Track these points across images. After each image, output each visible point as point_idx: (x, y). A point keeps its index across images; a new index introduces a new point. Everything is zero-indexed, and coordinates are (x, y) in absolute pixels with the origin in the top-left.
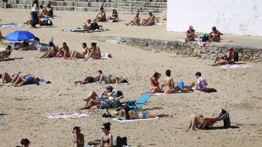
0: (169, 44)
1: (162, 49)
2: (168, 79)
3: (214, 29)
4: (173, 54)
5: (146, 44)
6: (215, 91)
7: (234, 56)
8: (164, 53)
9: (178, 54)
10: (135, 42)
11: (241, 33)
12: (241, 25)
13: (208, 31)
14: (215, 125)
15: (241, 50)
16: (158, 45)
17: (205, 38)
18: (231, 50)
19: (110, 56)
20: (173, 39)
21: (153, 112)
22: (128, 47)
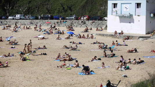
0: (110, 35)
1: (108, 36)
2: (116, 42)
3: (122, 31)
4: (111, 38)
5: (103, 35)
6: (127, 45)
7: (128, 38)
8: (108, 37)
9: (112, 38)
10: (100, 35)
11: (127, 33)
12: (128, 31)
13: (120, 32)
14: (133, 52)
15: (129, 36)
16: (107, 35)
17: (120, 34)
18: (127, 36)
19: (95, 38)
20: (111, 34)
21: (116, 49)
22: (98, 36)
